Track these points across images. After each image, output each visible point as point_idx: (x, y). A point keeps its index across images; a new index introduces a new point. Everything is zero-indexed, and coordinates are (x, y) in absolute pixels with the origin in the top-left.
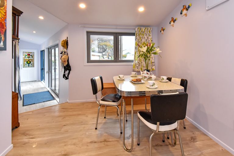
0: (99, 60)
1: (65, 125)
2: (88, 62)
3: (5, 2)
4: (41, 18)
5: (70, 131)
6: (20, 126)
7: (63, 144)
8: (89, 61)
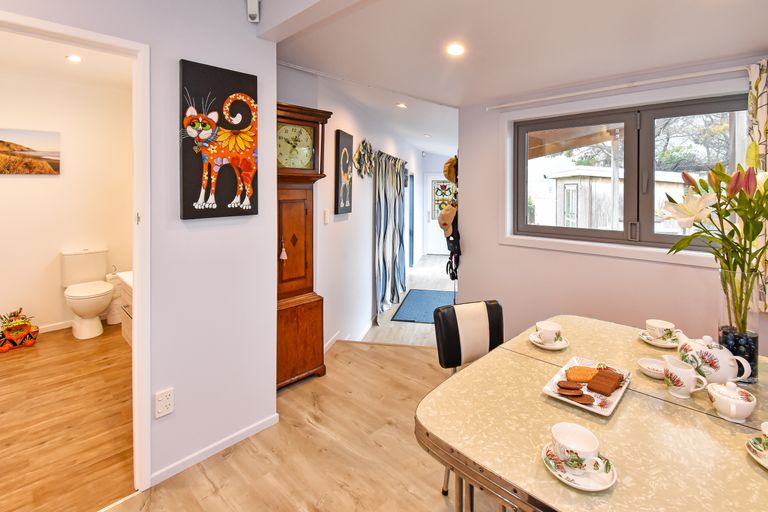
0: (554, 225)
1: (390, 423)
2: (517, 231)
3: (253, 114)
4: (402, 106)
5: (385, 448)
6: (327, 374)
7: (340, 479)
8: (521, 227)
